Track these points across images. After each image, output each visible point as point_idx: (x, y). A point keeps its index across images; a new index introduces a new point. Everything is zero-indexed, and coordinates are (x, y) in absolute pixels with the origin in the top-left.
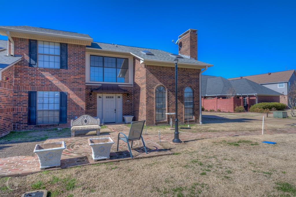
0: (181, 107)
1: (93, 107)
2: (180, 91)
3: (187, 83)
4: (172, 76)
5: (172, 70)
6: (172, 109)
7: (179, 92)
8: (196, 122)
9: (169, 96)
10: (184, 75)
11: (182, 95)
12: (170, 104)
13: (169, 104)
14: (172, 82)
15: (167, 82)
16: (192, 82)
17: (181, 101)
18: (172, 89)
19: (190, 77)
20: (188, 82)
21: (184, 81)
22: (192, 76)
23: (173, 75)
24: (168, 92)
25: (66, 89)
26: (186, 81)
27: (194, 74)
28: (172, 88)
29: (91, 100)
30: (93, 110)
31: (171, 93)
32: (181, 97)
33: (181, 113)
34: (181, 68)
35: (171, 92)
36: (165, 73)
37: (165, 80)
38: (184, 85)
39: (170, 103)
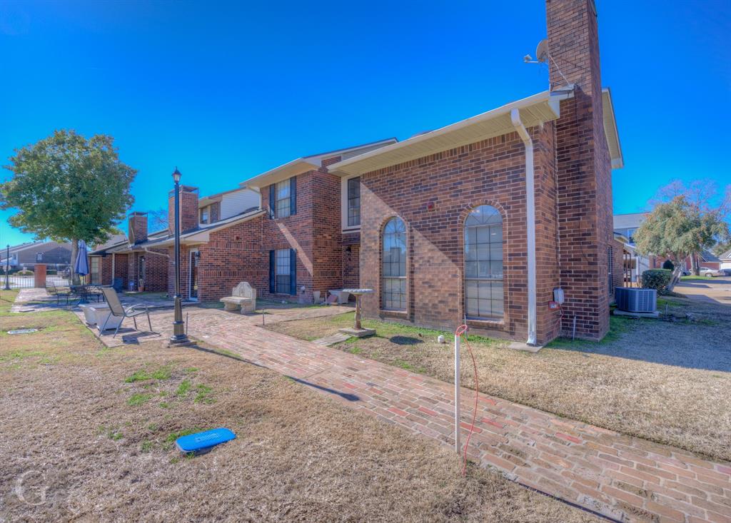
0: (450, 276)
1: (353, 273)
2: (449, 223)
3: (473, 192)
4: (420, 184)
5: (420, 167)
6: (420, 279)
7: (445, 227)
8: (512, 334)
9: (412, 244)
10: (461, 171)
11: (456, 238)
12: (417, 265)
13: (413, 265)
14: (421, 201)
15: (409, 204)
16: (496, 184)
17: (450, 257)
18: (420, 223)
19: (483, 170)
20: (477, 190)
21: (461, 191)
22: (496, 166)
23: (424, 180)
24: (411, 231)
25: (295, 245)
26: (470, 187)
27: (502, 156)
28: (423, 219)
29: (350, 259)
30: (354, 277)
31: (418, 235)
32: (449, 242)
33: (450, 295)
34: (451, 150)
35: (420, 230)
36: (403, 181)
37: (401, 202)
38: (463, 202)
39: (417, 261)
